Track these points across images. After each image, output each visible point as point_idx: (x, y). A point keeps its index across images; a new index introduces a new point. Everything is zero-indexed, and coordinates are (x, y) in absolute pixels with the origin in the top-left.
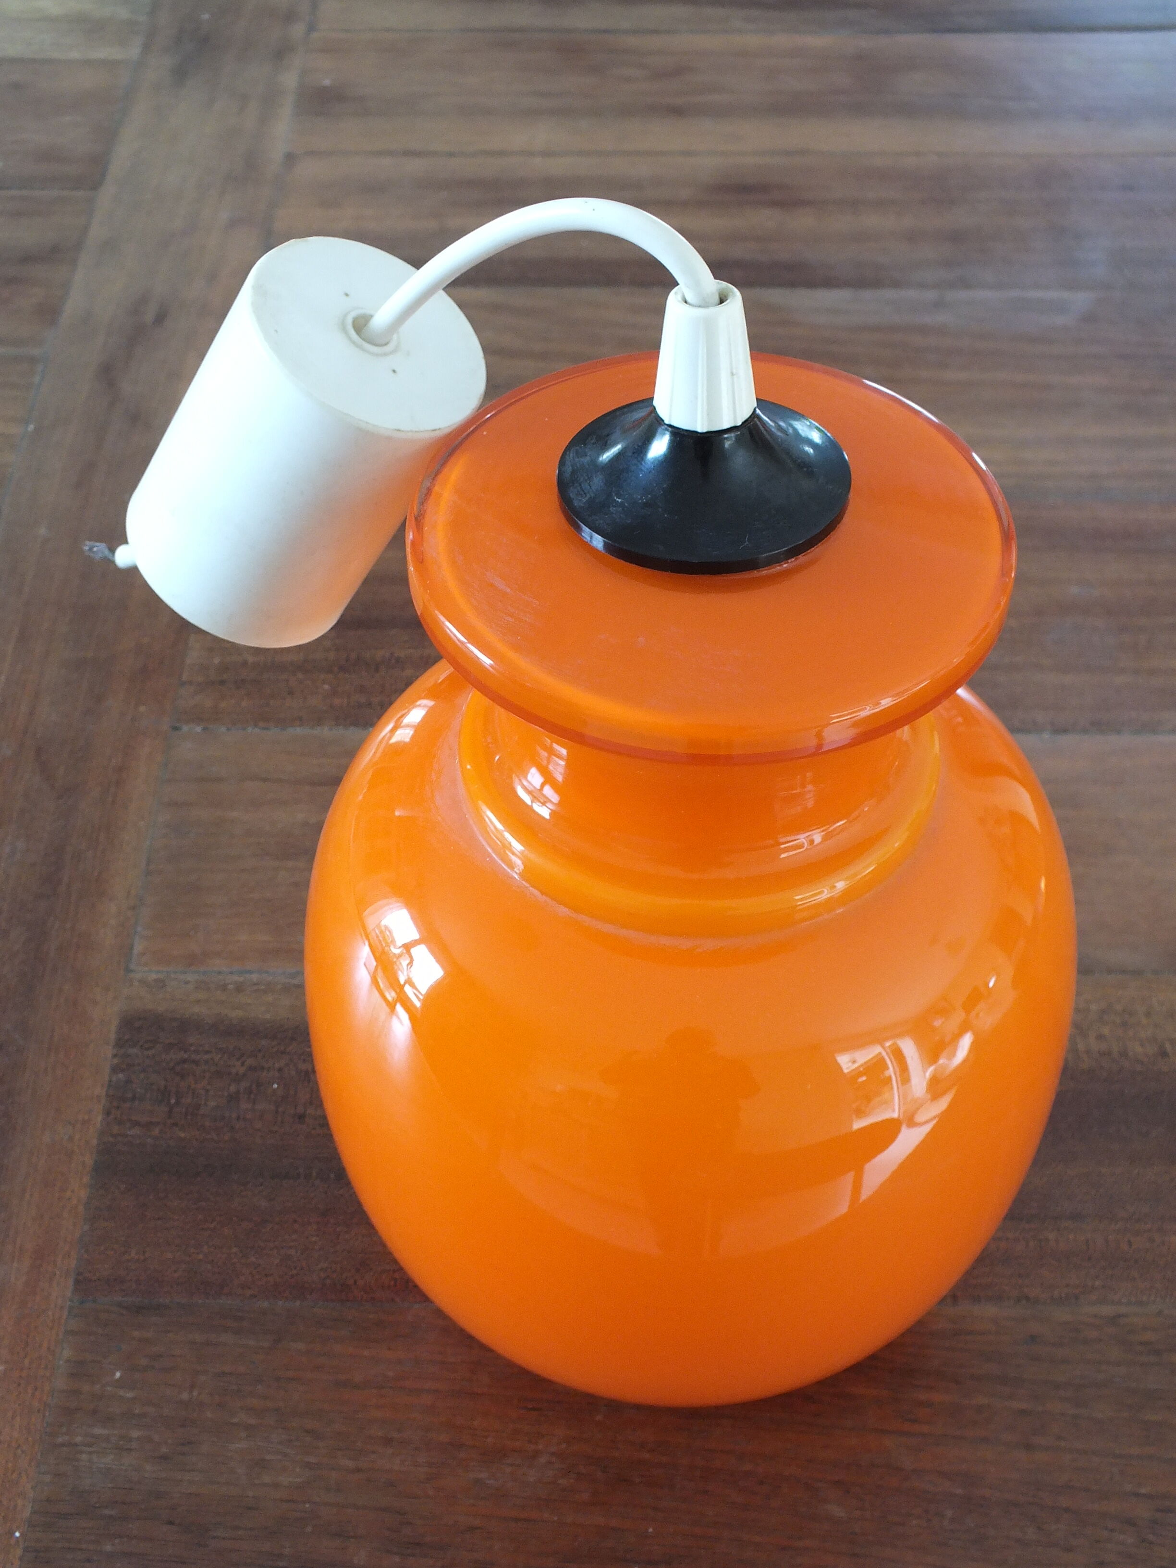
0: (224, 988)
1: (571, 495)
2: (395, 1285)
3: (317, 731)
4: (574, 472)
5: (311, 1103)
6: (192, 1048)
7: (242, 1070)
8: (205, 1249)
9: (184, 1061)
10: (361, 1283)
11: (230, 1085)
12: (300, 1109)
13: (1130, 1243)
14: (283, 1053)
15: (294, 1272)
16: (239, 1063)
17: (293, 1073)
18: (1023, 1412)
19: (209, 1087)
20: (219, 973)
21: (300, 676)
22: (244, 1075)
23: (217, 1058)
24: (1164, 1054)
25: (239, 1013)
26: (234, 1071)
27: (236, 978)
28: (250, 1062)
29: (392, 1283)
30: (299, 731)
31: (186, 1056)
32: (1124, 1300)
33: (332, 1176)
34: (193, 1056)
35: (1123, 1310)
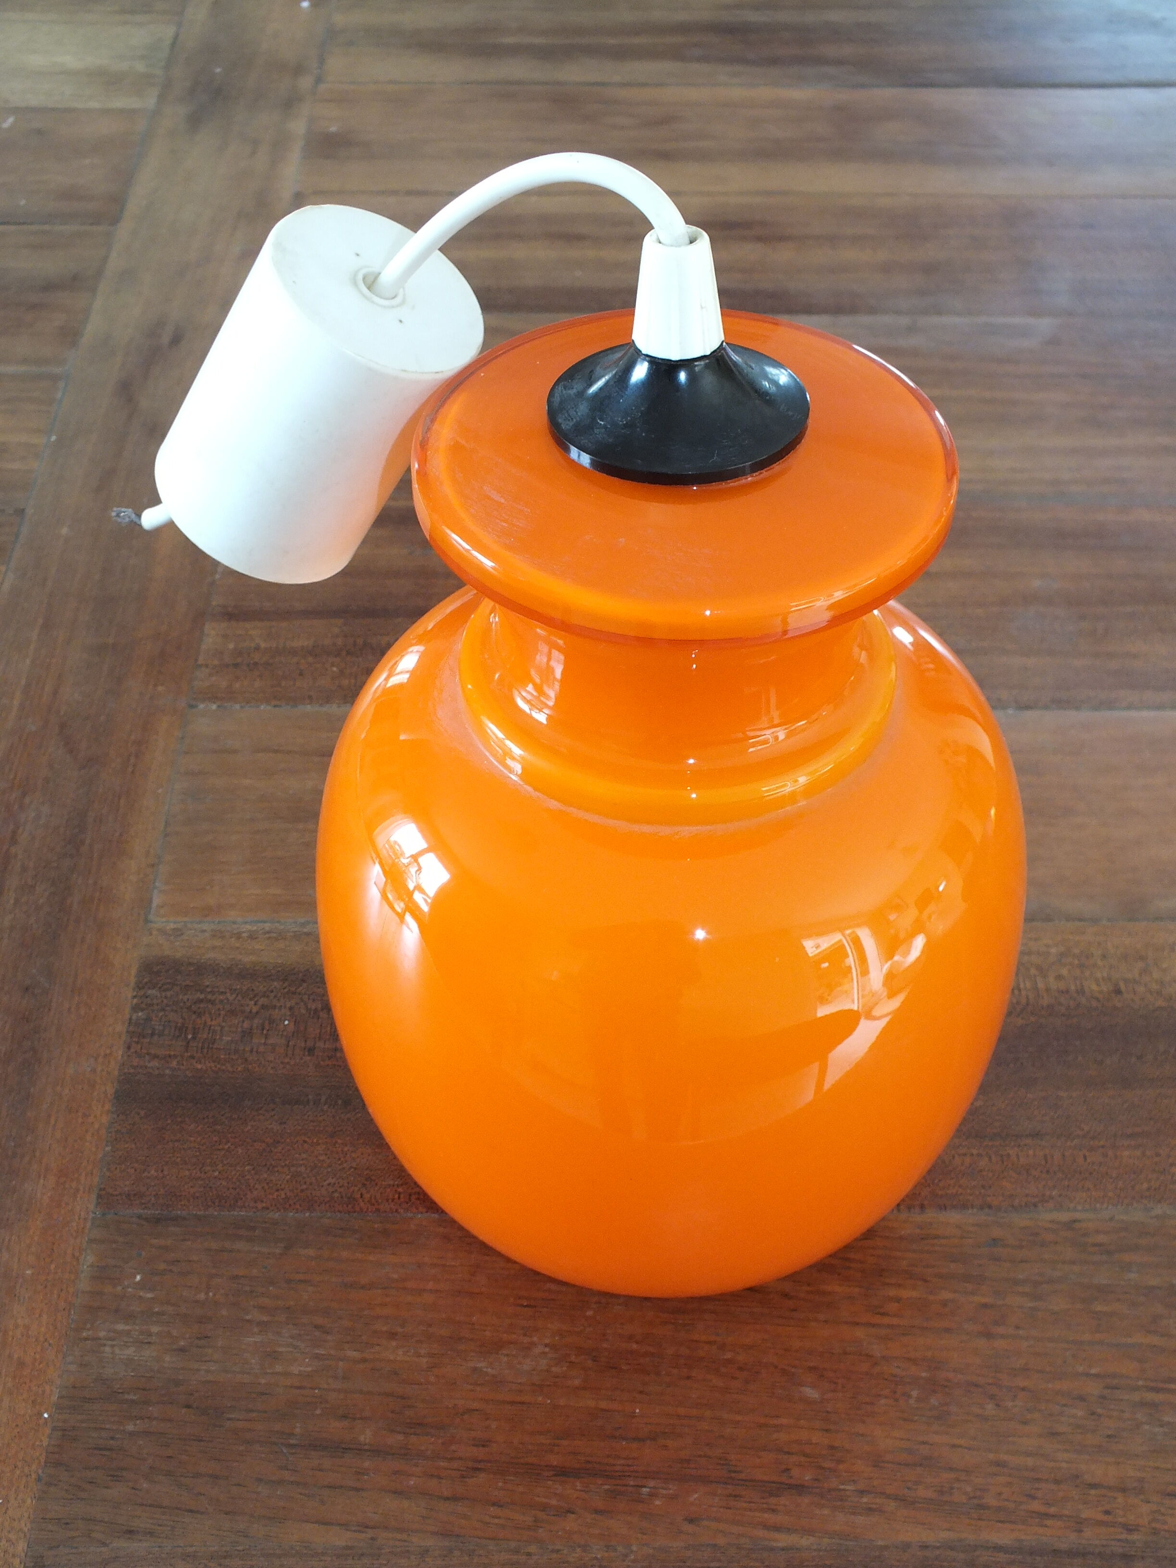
0: (238, 936)
1: (560, 420)
2: (399, 1198)
3: (326, 709)
4: (561, 403)
5: (320, 1039)
6: (209, 990)
7: (255, 1009)
8: (220, 1167)
9: (201, 1001)
10: (367, 1196)
11: (243, 1021)
12: (310, 1044)
13: (1085, 1157)
14: (294, 993)
15: (304, 1187)
16: (253, 1002)
17: (303, 1011)
18: (985, 1306)
19: (224, 1024)
20: (234, 923)
21: (310, 659)
22: (257, 1013)
23: (231, 998)
24: (1118, 992)
25: (253, 958)
26: (248, 1009)
27: (248, 927)
28: (263, 1001)
29: (397, 1196)
30: (309, 708)
31: (202, 996)
32: (1080, 1208)
33: (340, 1102)
34: (209, 997)
35: (1078, 1215)
